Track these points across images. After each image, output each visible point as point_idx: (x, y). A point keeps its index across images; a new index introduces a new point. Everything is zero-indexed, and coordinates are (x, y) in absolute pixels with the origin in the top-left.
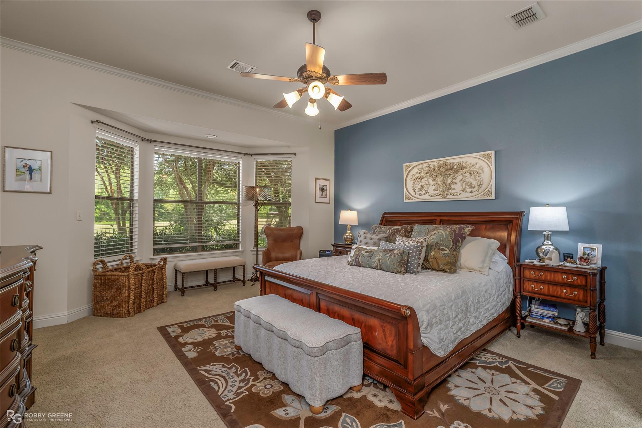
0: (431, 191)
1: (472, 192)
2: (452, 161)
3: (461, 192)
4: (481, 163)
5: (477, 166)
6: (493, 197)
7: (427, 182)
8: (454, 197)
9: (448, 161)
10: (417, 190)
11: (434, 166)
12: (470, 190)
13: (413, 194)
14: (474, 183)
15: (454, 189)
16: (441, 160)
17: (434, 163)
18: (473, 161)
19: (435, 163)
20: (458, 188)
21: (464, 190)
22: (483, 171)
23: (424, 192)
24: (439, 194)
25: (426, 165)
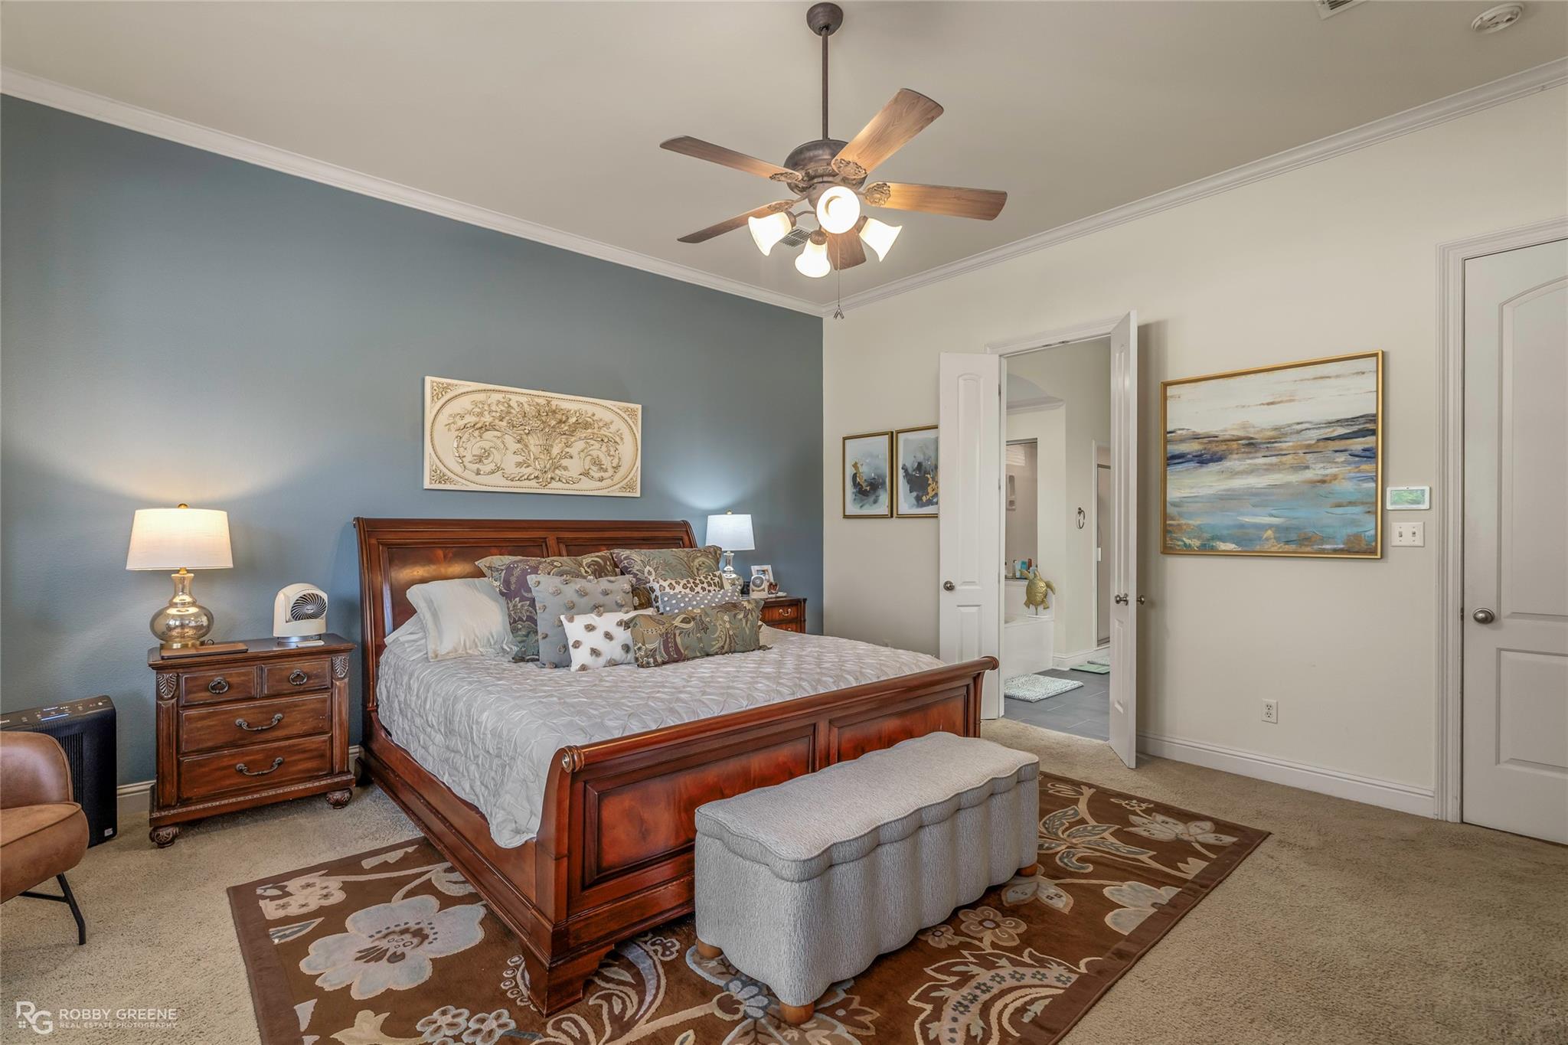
0: (511, 468)
1: (601, 480)
2: (565, 405)
3: (581, 477)
4: (618, 424)
5: (613, 428)
6: (638, 495)
7: (499, 442)
8: (567, 486)
9: (554, 403)
10: (469, 458)
11: (520, 404)
12: (597, 475)
13: (458, 469)
14: (606, 462)
15: (566, 468)
16: (541, 397)
17: (521, 398)
18: (607, 416)
19: (523, 399)
20: (574, 467)
21: (586, 474)
22: (622, 439)
23: (492, 466)
24: (533, 477)
25: (499, 397)
